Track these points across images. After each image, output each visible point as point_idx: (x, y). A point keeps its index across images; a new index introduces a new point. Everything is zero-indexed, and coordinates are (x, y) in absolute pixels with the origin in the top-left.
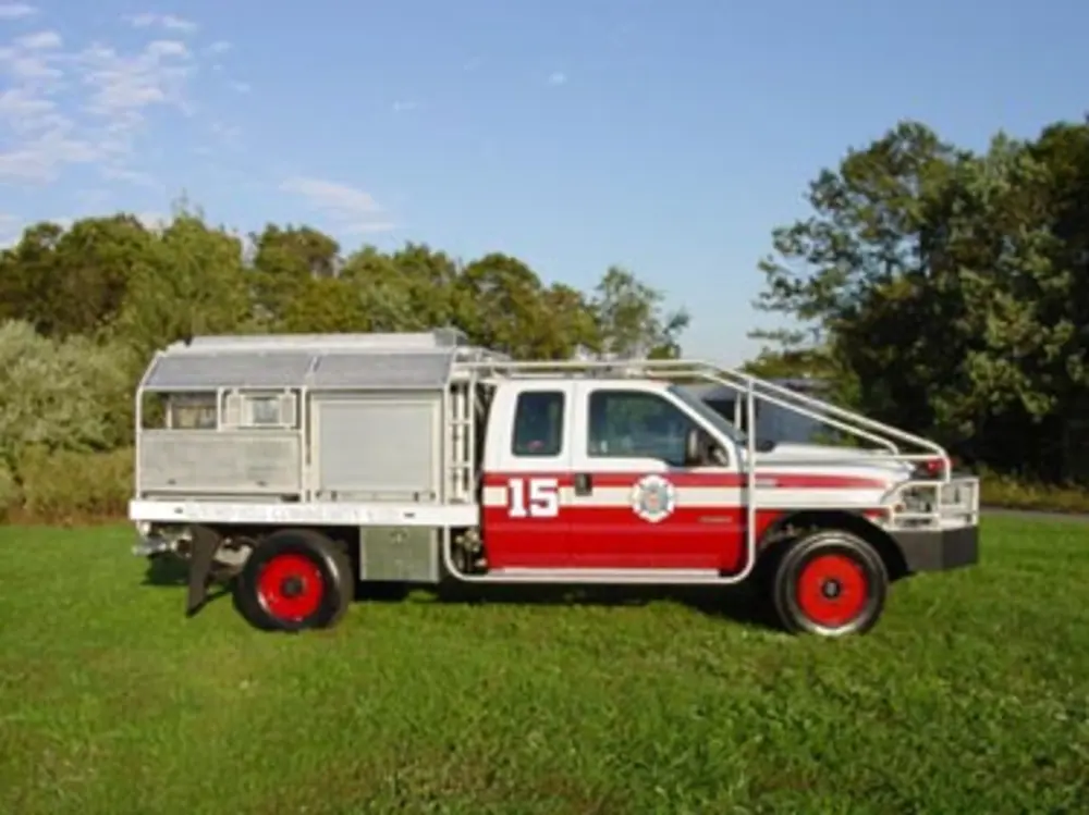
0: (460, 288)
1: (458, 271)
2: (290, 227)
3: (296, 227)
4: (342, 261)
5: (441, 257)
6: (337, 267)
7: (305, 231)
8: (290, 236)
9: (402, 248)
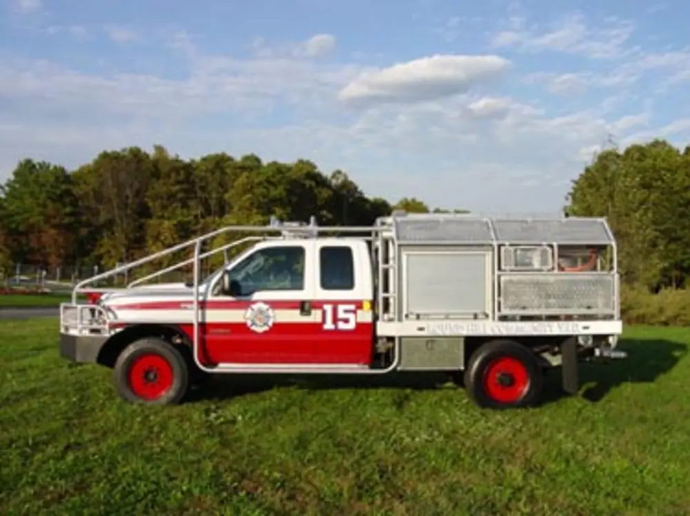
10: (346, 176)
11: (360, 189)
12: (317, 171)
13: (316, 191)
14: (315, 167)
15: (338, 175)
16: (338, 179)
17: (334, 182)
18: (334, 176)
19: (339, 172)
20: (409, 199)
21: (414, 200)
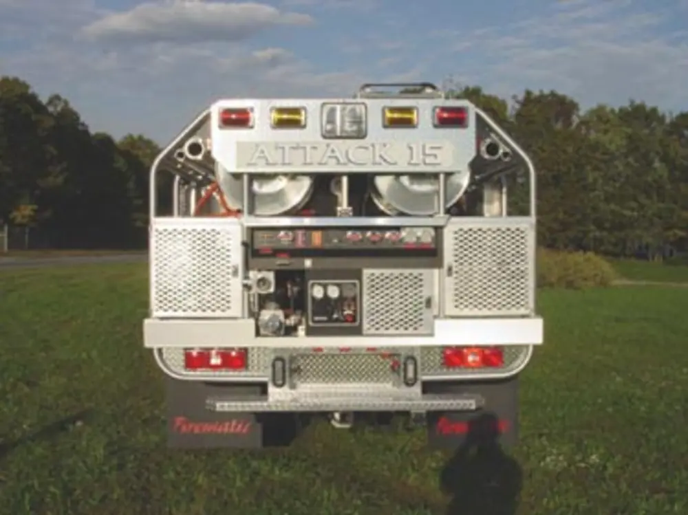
0: (670, 133)
1: (668, 120)
2: (541, 91)
3: (546, 91)
4: (578, 116)
5: (654, 110)
6: (575, 120)
7: (553, 94)
8: (541, 98)
9: (626, 104)
10: (66, 103)
11: (83, 119)
12: (30, 91)
13: (34, 117)
14: (27, 87)
15: (57, 102)
16: (56, 106)
17: (51, 109)
18: (51, 102)
19: (57, 97)
20: (136, 135)
21: (140, 138)
